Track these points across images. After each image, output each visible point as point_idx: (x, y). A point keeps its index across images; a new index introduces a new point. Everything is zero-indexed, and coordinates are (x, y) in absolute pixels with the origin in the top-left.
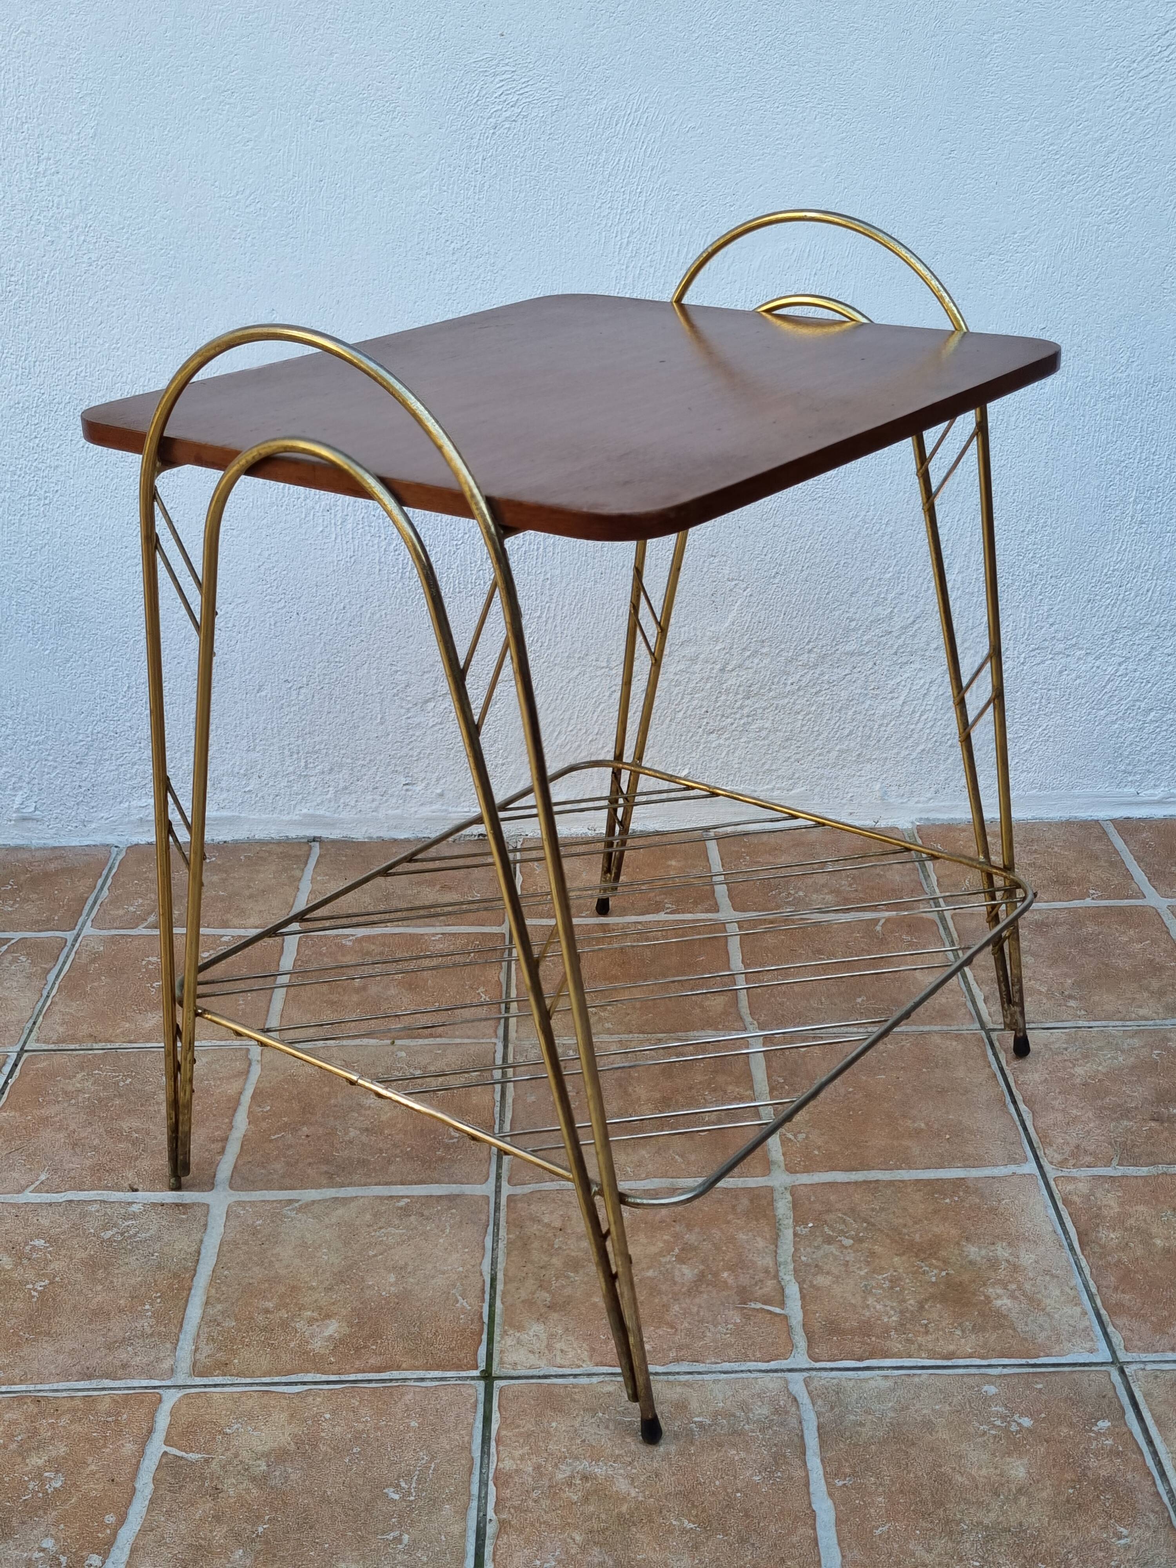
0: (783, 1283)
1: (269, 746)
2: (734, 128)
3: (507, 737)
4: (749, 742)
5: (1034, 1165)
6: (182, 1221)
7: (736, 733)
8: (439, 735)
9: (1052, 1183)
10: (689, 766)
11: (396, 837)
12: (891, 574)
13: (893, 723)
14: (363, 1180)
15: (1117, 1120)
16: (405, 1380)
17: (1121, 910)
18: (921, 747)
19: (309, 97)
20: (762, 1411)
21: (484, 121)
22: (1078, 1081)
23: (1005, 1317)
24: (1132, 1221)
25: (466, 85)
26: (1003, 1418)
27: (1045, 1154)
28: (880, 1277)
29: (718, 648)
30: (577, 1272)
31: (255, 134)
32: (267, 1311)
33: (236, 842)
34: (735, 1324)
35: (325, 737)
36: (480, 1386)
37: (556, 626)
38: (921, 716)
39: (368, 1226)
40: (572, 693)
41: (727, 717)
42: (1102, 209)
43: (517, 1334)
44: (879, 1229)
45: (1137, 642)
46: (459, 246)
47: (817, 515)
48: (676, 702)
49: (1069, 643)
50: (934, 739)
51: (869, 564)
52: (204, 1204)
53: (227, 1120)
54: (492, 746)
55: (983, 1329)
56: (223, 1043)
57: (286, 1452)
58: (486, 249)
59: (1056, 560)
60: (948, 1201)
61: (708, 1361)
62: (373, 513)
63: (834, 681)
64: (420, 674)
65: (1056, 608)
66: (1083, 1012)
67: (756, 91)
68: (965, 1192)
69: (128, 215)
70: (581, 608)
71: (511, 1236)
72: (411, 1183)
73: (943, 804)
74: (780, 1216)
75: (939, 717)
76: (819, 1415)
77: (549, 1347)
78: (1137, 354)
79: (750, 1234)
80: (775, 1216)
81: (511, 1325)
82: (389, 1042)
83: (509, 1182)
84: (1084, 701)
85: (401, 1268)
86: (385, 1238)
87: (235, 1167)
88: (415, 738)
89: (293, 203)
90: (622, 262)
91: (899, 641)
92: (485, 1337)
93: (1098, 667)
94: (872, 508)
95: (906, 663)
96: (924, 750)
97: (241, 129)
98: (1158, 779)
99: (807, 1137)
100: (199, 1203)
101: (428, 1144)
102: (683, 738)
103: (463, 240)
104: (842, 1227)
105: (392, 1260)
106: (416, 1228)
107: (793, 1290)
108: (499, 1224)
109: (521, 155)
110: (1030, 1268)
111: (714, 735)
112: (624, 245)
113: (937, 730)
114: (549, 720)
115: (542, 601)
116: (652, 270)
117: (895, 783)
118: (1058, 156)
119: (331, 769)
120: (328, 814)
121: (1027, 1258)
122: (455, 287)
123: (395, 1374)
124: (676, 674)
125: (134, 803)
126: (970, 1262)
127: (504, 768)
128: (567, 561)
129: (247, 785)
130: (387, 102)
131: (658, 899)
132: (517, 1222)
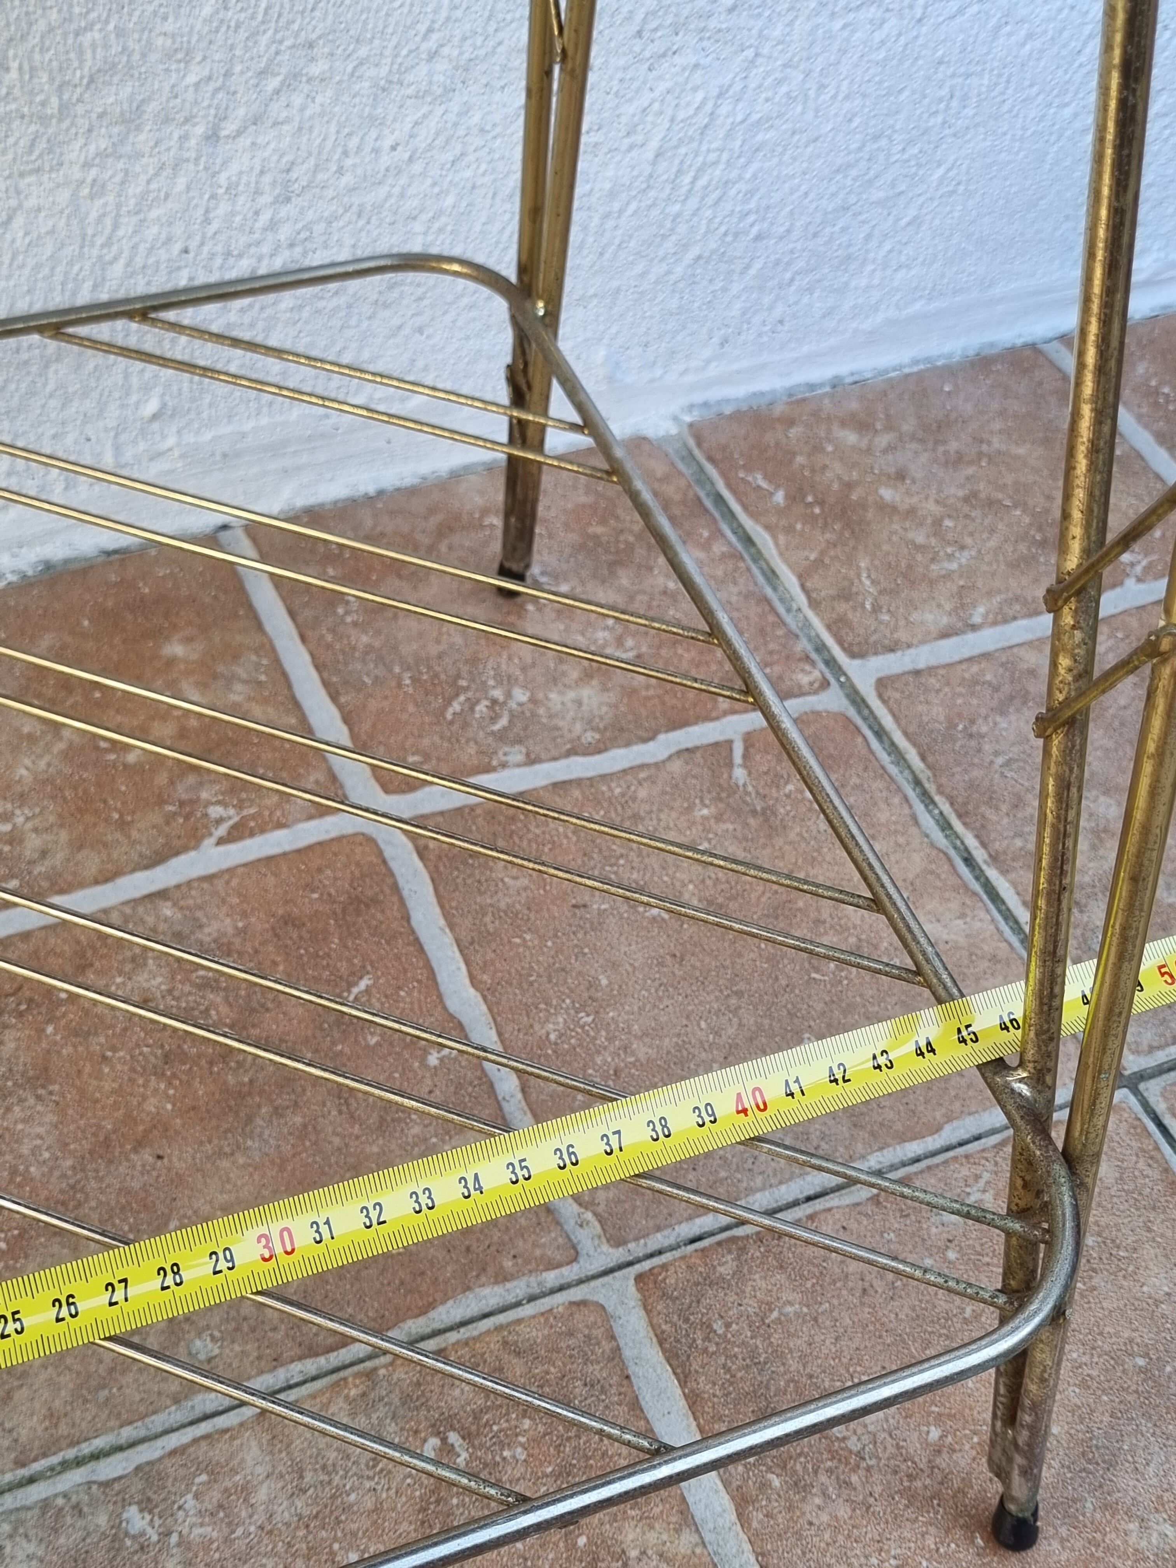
4: (301, 307)
10: (159, 390)
13: (633, 206)
18: (695, 251)
29: (192, 79)
38: (695, 178)
41: (240, 256)
48: (99, 241)
95: (664, 55)
96: (699, 258)
124: (87, 165)
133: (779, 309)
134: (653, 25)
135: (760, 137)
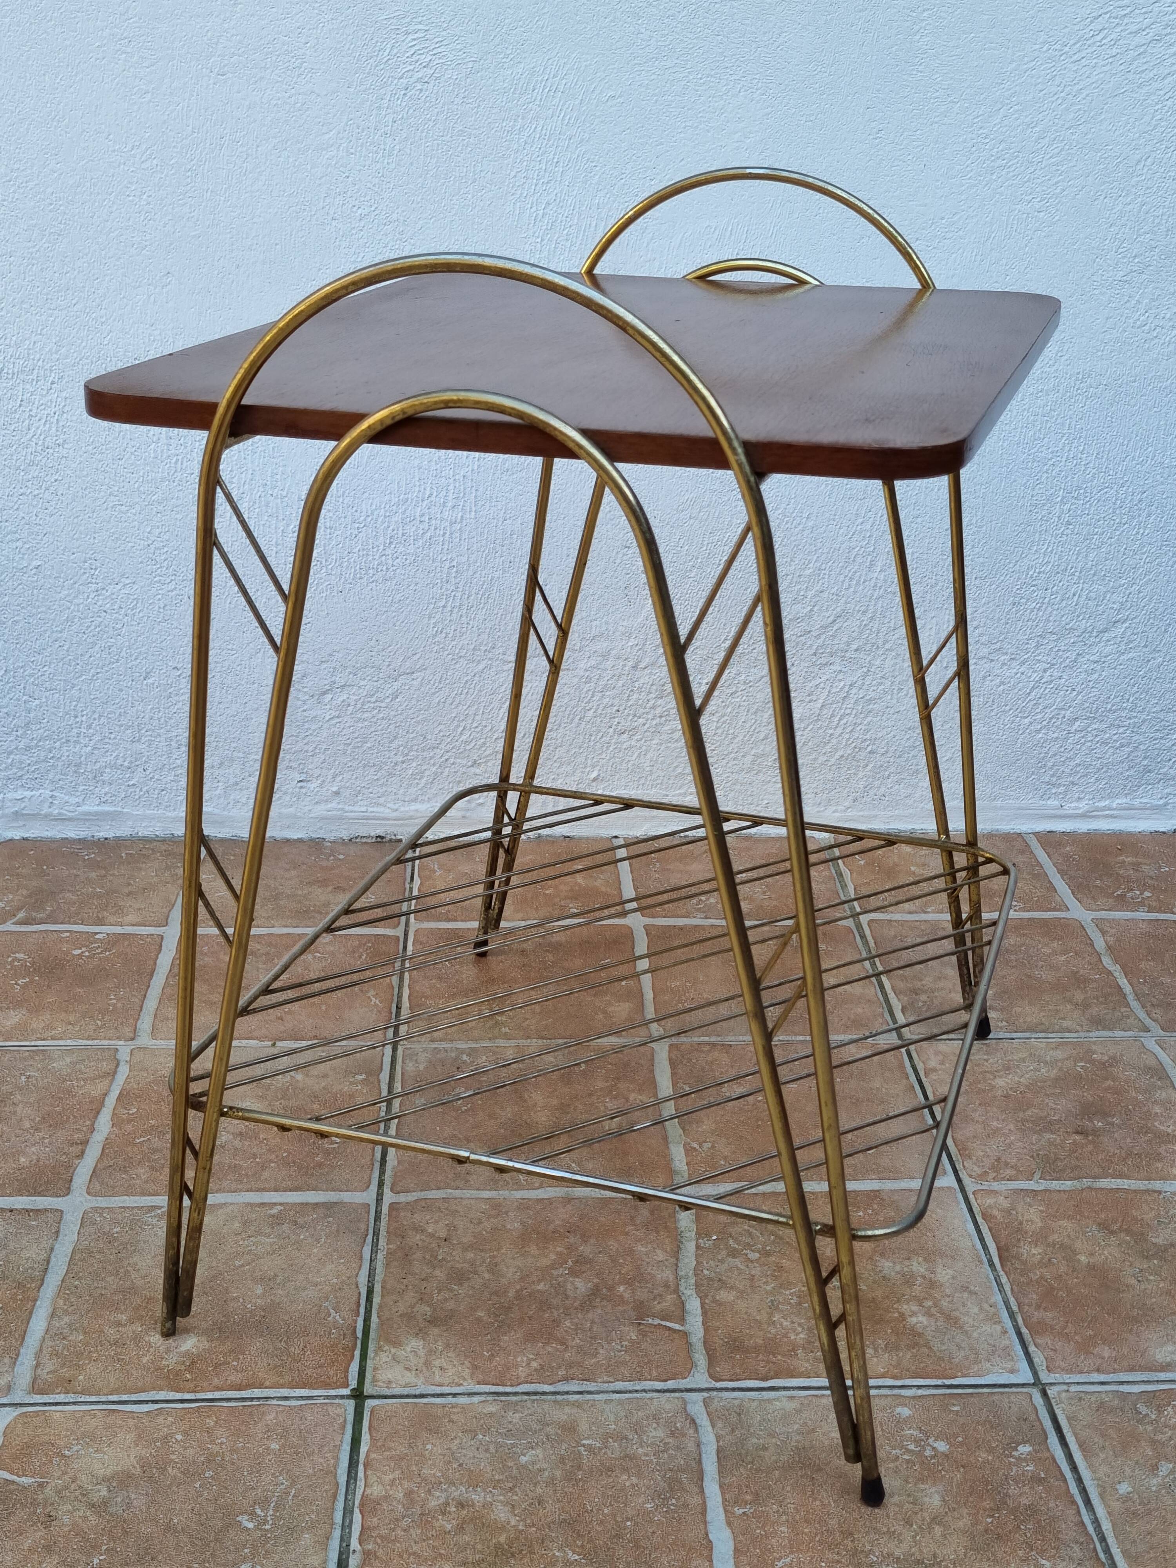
0: (683, 1298)
1: (156, 737)
2: (655, 98)
3: (408, 732)
4: (661, 744)
5: (953, 1178)
6: (32, 1227)
7: (647, 734)
8: (337, 730)
9: (971, 1197)
10: (598, 768)
11: (288, 837)
12: (811, 570)
13: (811, 727)
14: (234, 1186)
15: (1039, 1133)
16: (267, 1398)
17: (1045, 922)
18: (840, 753)
19: (211, 49)
20: (656, 1433)
21: (396, 81)
22: (1000, 1092)
23: (920, 1335)
24: (1055, 1237)
25: (377, 42)
26: (917, 1441)
27: (964, 1166)
28: (787, 1292)
29: (630, 644)
30: (461, 1285)
31: (153, 86)
32: (119, 1324)
33: (117, 839)
34: (631, 1341)
35: (216, 729)
36: (351, 1404)
37: (461, 616)
38: (840, 720)
39: (236, 1234)
40: (478, 688)
41: (640, 717)
42: (1032, 196)
43: (393, 1350)
44: (788, 1243)
45: (1063, 648)
46: (366, 212)
47: (736, 506)
48: (586, 700)
49: (993, 647)
50: (854, 745)
51: (789, 560)
52: (57, 1210)
53: (88, 1123)
54: (391, 742)
55: (897, 1348)
56: (90, 1042)
57: (130, 1476)
58: (395, 216)
59: (981, 560)
60: (861, 1213)
61: (600, 1380)
62: (270, 492)
63: (750, 681)
64: (317, 663)
65: (980, 611)
66: (1004, 1023)
67: (678, 61)
68: (880, 1204)
69: (16, 166)
70: (488, 598)
71: (390, 1246)
72: (285, 1190)
73: (861, 813)
74: (683, 1229)
75: (859, 721)
76: (718, 1438)
77: (428, 1364)
78: (1066, 348)
79: (650, 1246)
80: (676, 1228)
81: (388, 1341)
82: (270, 1043)
83: (392, 1190)
84: (1008, 708)
85: (270, 1279)
86: (254, 1248)
87: (94, 1171)
88: (310, 732)
89: (192, 160)
90: (537, 234)
91: (819, 641)
92: (357, 1353)
93: (1022, 674)
94: (793, 501)
95: (826, 664)
96: (842, 756)
97: (137, 80)
98: (1083, 792)
99: (713, 1147)
100: (51, 1209)
101: (306, 1149)
102: (593, 738)
103: (371, 206)
104: (749, 1240)
105: (261, 1270)
106: (289, 1237)
107: (694, 1305)
108: (378, 1234)
109: (433, 118)
110: (948, 1284)
111: (625, 736)
112: (540, 217)
113: (856, 735)
114: (454, 715)
115: (447, 590)
116: (568, 244)
117: (811, 790)
118: (987, 141)
119: (221, 764)
120: (216, 811)
121: (944, 1275)
122: (362, 255)
123: (257, 1393)
124: (586, 670)
125: (9, 796)
126: (884, 1277)
127: (404, 766)
128: (475, 548)
129: (130, 779)
130: (293, 57)
131: (563, 903)
132: (398, 1232)
133: (882, 790)
134: (821, 651)
135: (871, 706)
